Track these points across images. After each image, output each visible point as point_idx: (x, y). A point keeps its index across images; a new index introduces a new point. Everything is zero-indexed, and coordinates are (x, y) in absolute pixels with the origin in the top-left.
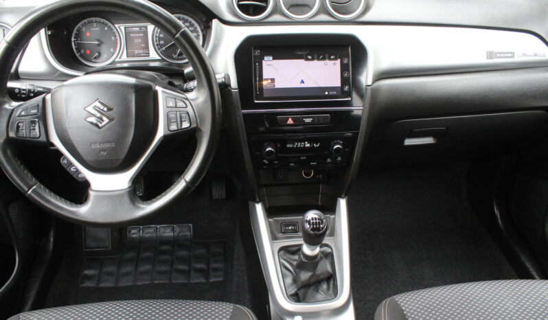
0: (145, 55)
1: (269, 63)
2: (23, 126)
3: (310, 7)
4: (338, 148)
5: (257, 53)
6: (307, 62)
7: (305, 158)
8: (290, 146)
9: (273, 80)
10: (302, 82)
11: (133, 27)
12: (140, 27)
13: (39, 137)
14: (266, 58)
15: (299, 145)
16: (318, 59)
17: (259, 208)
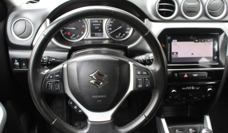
0: (100, 35)
1: (175, 43)
2: (51, 85)
3: (197, 13)
4: (210, 90)
5: (169, 38)
6: (195, 43)
7: (191, 95)
8: (183, 88)
9: (177, 53)
10: (192, 54)
11: (94, 20)
12: (99, 21)
13: (60, 90)
14: (173, 41)
15: (189, 88)
16: (201, 41)
17: (163, 121)
